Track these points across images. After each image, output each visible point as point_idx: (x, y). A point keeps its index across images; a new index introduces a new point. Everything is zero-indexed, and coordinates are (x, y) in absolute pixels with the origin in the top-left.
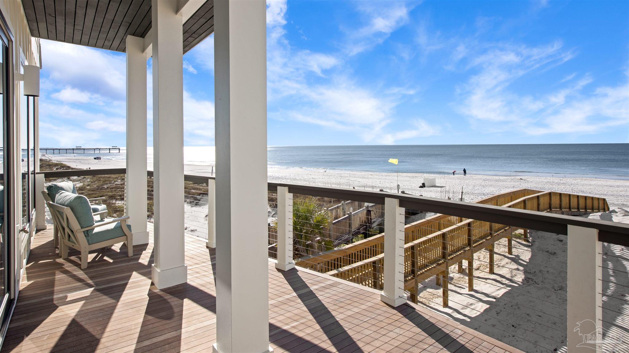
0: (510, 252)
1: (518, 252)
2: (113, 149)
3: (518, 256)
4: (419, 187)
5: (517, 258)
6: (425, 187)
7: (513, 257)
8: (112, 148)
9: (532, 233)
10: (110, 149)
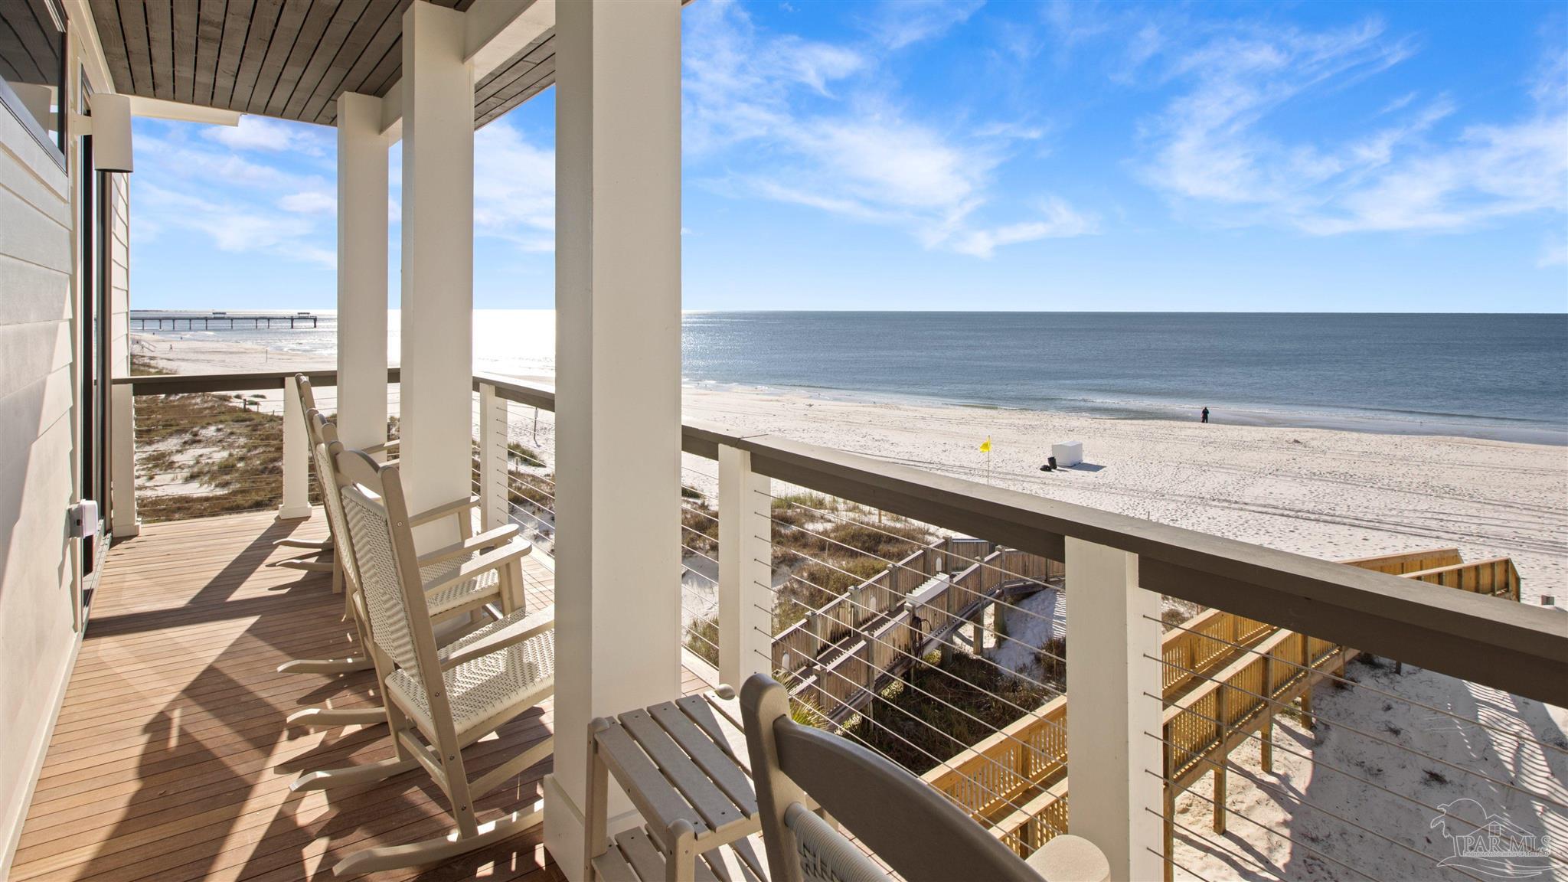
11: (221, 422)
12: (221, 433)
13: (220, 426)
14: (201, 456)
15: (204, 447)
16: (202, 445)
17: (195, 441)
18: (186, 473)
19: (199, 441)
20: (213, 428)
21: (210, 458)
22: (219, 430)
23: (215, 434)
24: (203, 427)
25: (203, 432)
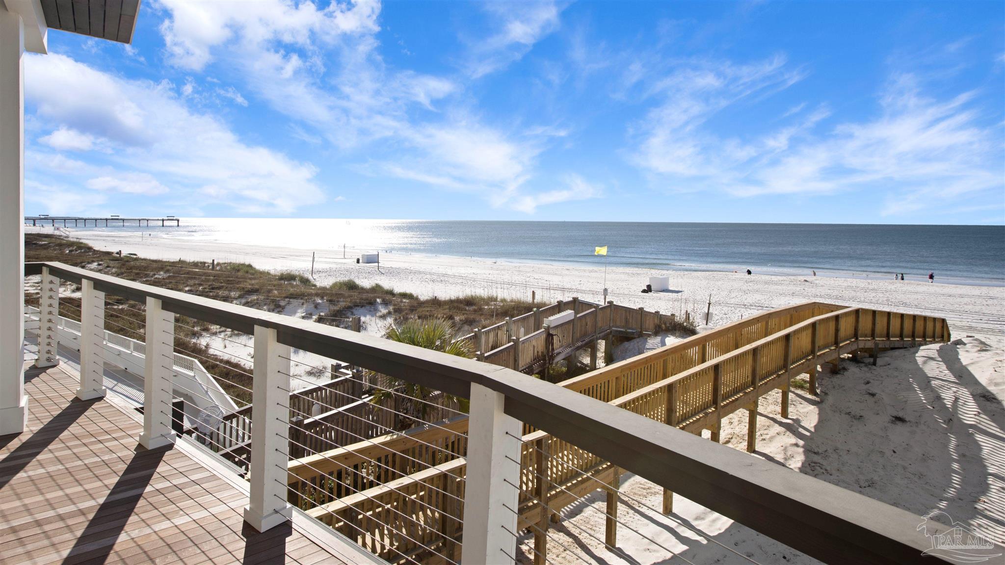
0: (784, 414)
1: (798, 413)
2: (168, 220)
3: (797, 421)
4: (642, 292)
5: (795, 425)
6: (651, 291)
7: (789, 423)
8: (167, 218)
9: (823, 379)
10: (163, 220)
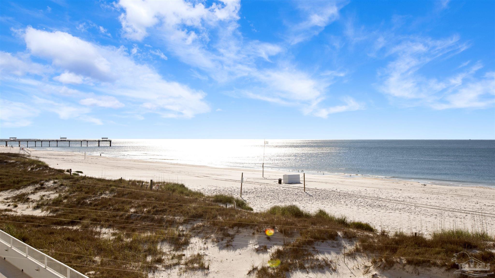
11: (57, 179)
12: (56, 184)
13: (56, 181)
14: (44, 196)
15: (46, 191)
16: (45, 190)
17: (42, 188)
18: (35, 204)
19: (44, 188)
20: (52, 182)
21: (49, 197)
22: (55, 183)
23: (52, 185)
24: (47, 181)
25: (47, 183)
